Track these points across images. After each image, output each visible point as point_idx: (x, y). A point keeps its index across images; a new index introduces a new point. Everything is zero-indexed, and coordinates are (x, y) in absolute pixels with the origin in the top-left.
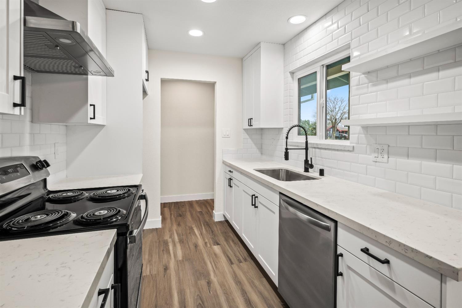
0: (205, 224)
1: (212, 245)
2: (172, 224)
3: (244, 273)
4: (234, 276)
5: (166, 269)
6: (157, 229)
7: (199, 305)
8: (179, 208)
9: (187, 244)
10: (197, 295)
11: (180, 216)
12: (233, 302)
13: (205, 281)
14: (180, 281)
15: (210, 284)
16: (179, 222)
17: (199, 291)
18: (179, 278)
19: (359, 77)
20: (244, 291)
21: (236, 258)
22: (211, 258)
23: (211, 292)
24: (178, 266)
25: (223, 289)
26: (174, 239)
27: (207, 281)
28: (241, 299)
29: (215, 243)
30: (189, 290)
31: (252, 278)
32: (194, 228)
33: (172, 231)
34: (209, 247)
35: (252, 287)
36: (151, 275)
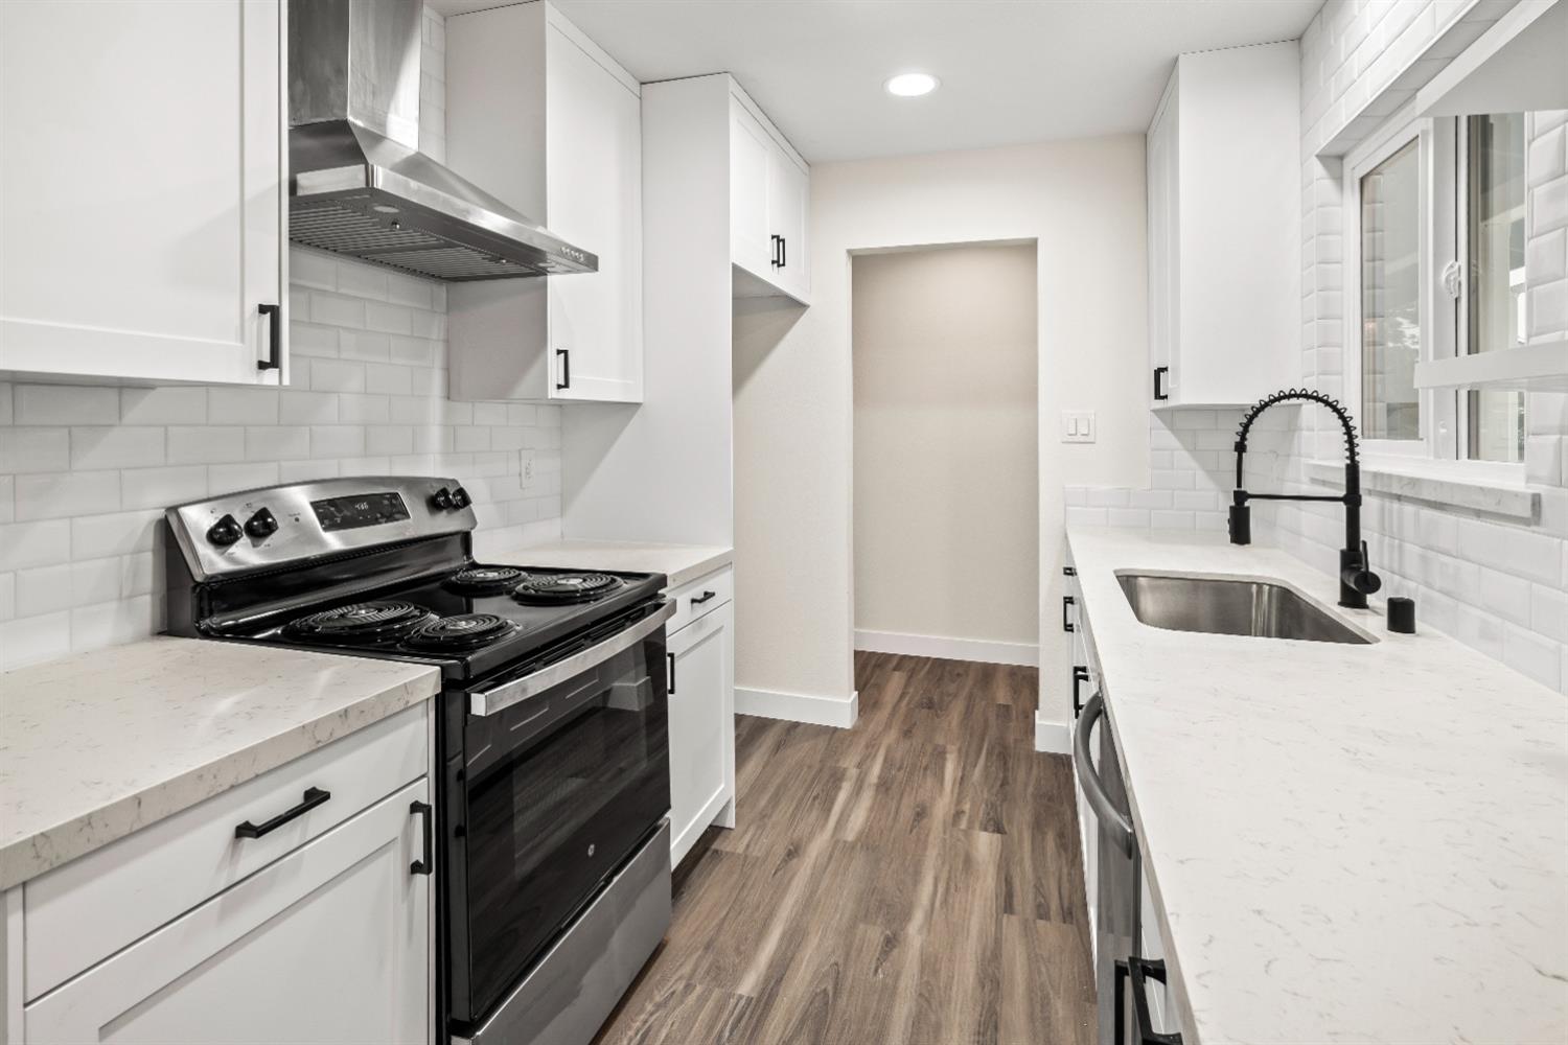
0: (996, 752)
1: (977, 825)
2: (888, 726)
3: (1033, 960)
4: (988, 953)
5: (794, 852)
6: (836, 729)
7: (822, 995)
8: (939, 680)
9: (895, 801)
10: (832, 961)
11: (930, 705)
12: (931, 1034)
13: (882, 933)
14: (808, 904)
15: (895, 947)
16: (915, 724)
17: (848, 954)
18: (813, 893)
19: (1560, 128)
20: (994, 1017)
21: (1036, 899)
22: (947, 867)
23: (880, 971)
24: (830, 857)
25: (925, 979)
26: (866, 774)
27: (888, 932)
28: (967, 1039)
29: (992, 823)
30: (821, 940)
31: (1052, 987)
32: (948, 756)
33: (876, 747)
34: (959, 830)
35: (1031, 1018)
36: (746, 856)
